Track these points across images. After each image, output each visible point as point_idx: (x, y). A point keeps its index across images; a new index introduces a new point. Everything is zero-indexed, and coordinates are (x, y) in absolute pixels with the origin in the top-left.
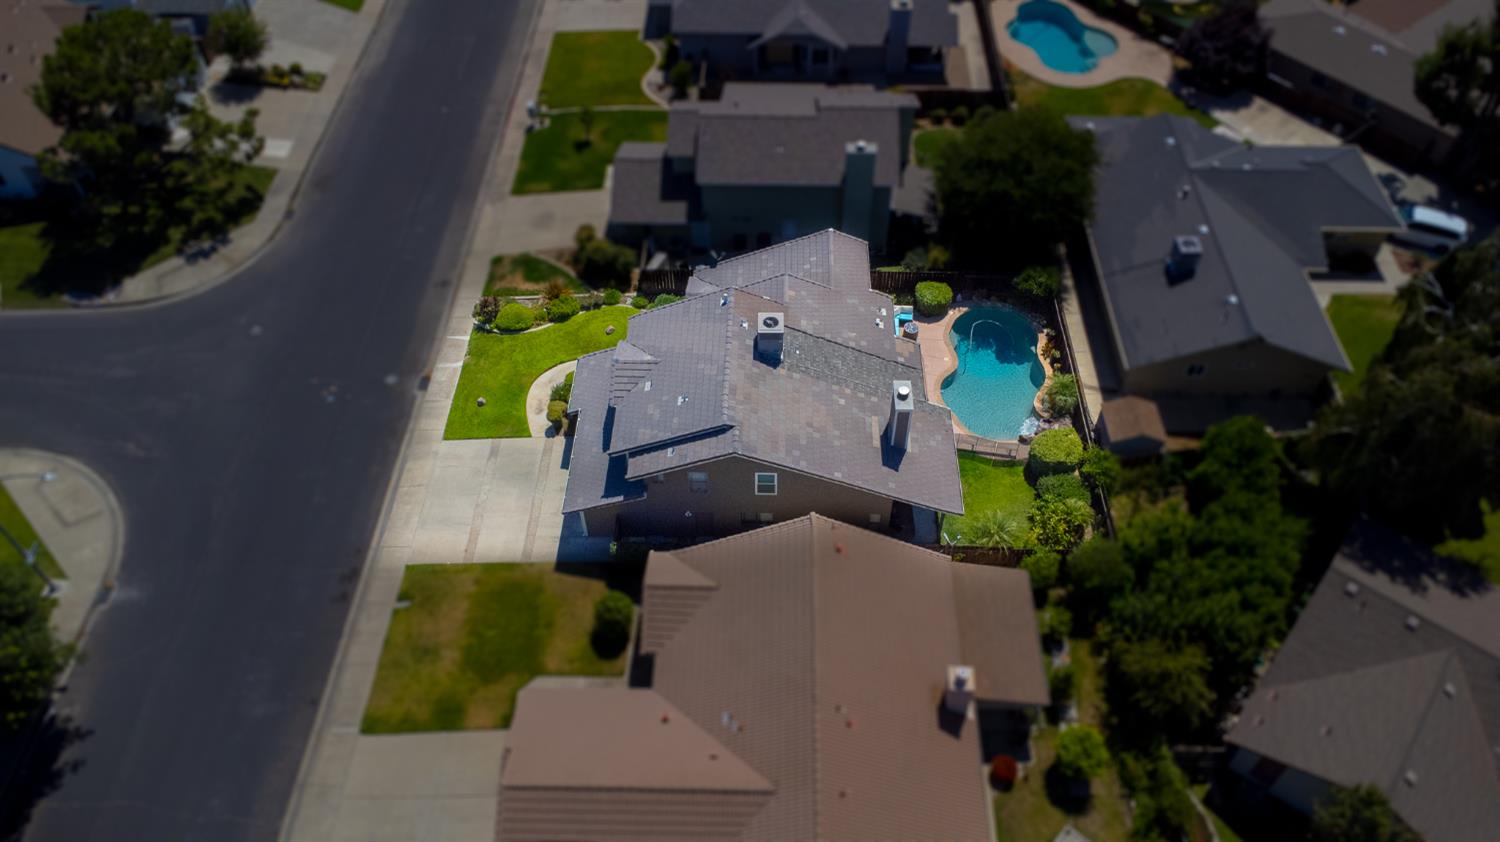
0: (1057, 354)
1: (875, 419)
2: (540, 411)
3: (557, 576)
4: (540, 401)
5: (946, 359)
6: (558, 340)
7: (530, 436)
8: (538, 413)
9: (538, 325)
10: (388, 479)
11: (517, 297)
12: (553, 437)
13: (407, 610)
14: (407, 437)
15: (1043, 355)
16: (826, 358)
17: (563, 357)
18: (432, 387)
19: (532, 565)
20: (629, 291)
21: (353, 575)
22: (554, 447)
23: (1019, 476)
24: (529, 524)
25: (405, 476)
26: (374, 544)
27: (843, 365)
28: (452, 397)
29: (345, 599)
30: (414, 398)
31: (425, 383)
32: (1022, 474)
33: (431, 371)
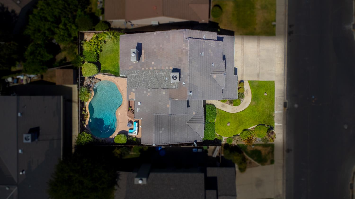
0: (83, 112)
1: (143, 61)
2: (246, 91)
3: (234, 30)
4: (247, 95)
5: (119, 114)
6: (245, 121)
7: (248, 81)
8: (247, 90)
9: (253, 129)
10: (287, 67)
11: (262, 143)
12: (241, 80)
13: (272, 21)
14: (286, 83)
15: (88, 115)
16: (157, 80)
17: (242, 113)
18: (282, 103)
19: (241, 35)
20: (224, 144)
21: (290, 33)
22: (240, 76)
23: (103, 67)
24: (244, 49)
25: (283, 68)
26: (286, 44)
27: (152, 79)
28: (275, 98)
29: (290, 26)
30: (287, 99)
31: (285, 105)
32: (102, 67)
33: (284, 110)
